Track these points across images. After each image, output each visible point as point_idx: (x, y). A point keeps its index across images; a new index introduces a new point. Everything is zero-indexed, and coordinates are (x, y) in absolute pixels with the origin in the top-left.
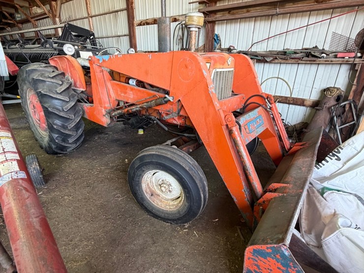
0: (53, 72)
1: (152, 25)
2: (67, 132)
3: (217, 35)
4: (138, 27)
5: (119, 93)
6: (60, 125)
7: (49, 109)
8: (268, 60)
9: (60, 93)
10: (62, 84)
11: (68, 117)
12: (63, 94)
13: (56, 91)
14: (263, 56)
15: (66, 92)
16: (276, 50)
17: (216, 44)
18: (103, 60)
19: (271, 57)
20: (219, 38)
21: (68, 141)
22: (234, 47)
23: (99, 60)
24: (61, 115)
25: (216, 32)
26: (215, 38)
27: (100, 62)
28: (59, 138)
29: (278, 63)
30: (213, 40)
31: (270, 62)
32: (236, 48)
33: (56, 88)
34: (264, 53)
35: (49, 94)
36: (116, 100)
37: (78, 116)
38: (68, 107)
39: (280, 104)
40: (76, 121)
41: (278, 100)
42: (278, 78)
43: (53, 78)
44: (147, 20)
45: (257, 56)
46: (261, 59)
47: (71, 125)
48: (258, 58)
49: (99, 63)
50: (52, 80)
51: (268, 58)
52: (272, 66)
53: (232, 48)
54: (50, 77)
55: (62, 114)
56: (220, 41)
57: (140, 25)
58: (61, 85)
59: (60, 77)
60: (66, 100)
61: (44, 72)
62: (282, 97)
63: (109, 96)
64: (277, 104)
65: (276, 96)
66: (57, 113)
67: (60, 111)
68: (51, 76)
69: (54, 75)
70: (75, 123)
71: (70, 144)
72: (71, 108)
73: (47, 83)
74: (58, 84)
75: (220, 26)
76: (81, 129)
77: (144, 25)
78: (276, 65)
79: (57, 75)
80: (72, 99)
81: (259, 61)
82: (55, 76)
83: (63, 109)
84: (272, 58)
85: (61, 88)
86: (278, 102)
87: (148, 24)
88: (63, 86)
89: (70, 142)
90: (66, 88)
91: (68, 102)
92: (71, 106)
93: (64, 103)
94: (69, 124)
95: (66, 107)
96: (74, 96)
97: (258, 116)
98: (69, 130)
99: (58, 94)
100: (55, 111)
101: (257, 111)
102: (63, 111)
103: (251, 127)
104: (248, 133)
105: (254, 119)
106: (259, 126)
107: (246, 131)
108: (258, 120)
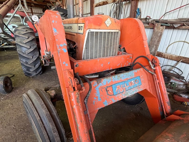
1: (102, 6)
2: (28, 66)
3: (139, 9)
4: (96, 8)
6: (24, 61)
7: (18, 52)
8: (175, 27)
9: (25, 43)
11: (28, 57)
12: (27, 44)
13: (23, 42)
14: (172, 23)
15: (29, 43)
16: (186, 17)
17: (137, 15)
19: (179, 23)
20: (140, 11)
22: (150, 17)
24: (24, 56)
25: (139, 7)
26: (137, 11)
28: (25, 69)
29: (186, 29)
30: (136, 12)
31: (178, 28)
32: (151, 18)
34: (174, 21)
35: (19, 44)
37: (35, 57)
38: (28, 52)
39: (183, 64)
41: (181, 60)
42: (184, 42)
44: (100, 3)
45: (167, 23)
46: (170, 25)
47: (30, 62)
48: (167, 25)
50: (23, 36)
51: (176, 25)
52: (180, 32)
53: (148, 18)
54: (22, 34)
55: (24, 55)
56: (141, 13)
57: (96, 6)
58: (27, 39)
59: (29, 34)
61: (21, 31)
62: (186, 58)
64: (181, 63)
65: (180, 57)
66: (22, 55)
67: (24, 53)
70: (32, 61)
71: (31, 72)
73: (20, 37)
74: (25, 38)
75: (142, 2)
76: (37, 65)
77: (98, 6)
78: (184, 31)
79: (27, 33)
80: (32, 47)
81: (168, 27)
82: (25, 34)
83: (25, 52)
84: (179, 25)
85: (26, 41)
86: (182, 62)
87: (100, 5)
89: (31, 71)
91: (29, 48)
92: (31, 51)
93: (27, 49)
94: (29, 61)
95: (27, 51)
96: (34, 46)
97: (134, 77)
98: (29, 64)
99: (24, 43)
100: (21, 53)
101: (135, 72)
102: (25, 53)
103: (117, 89)
104: (111, 95)
105: (126, 81)
106: (133, 87)
107: (107, 93)
108: (132, 81)
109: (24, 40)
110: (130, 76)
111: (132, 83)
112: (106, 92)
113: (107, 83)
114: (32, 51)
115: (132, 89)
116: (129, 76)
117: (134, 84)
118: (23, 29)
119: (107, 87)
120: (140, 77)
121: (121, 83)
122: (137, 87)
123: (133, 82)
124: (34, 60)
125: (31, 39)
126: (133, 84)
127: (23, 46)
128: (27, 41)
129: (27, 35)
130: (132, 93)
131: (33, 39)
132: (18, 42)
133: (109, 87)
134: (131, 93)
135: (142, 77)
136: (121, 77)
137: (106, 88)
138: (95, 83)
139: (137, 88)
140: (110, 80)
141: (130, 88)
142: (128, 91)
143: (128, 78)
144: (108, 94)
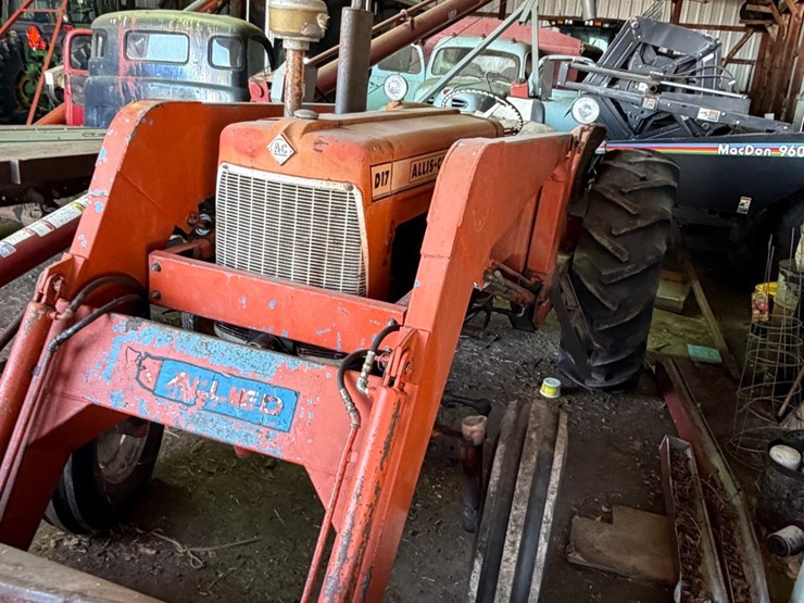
97: (266, 380)
101: (283, 365)
103: (174, 381)
104: (146, 388)
105: (226, 375)
106: (238, 415)
107: (138, 373)
108: (251, 393)
110: (253, 370)
111: (245, 397)
112: (136, 370)
113: (153, 343)
115: (231, 420)
116: (248, 367)
117: (252, 407)
119: (147, 355)
120: (301, 397)
121: (200, 372)
122: (257, 427)
123: (250, 396)
126: (248, 402)
130: (226, 434)
133: (152, 357)
134: (219, 431)
135: (310, 401)
136: (212, 351)
137: (143, 355)
138: (121, 323)
139: (258, 431)
140: (169, 339)
141: (223, 409)
142: (210, 416)
143: (238, 367)
144: (137, 378)
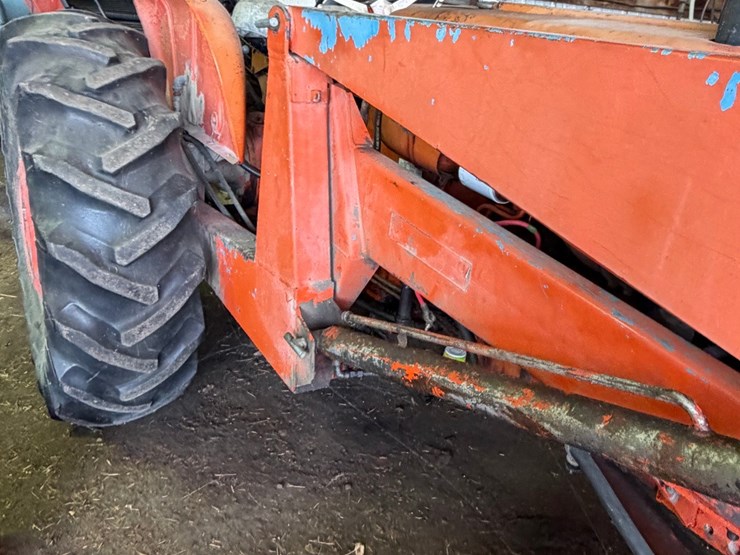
0: (114, 61)
2: (114, 360)
5: (392, 232)
7: (52, 246)
9: (116, 174)
10: (136, 128)
11: (130, 295)
12: (126, 180)
13: (99, 162)
15: (146, 168)
18: (340, 40)
21: (118, 393)
23: (317, 35)
24: (99, 282)
27: (323, 48)
28: (76, 379)
33: (103, 148)
35: (62, 176)
36: (369, 260)
37: (177, 292)
38: (135, 246)
40: (164, 315)
43: (100, 93)
47: (135, 331)
49: (315, 53)
50: (96, 107)
54: (87, 91)
55: (102, 278)
58: (128, 133)
59: (138, 88)
60: (136, 212)
61: (69, 62)
63: (336, 231)
66: (83, 272)
67: (96, 261)
68: (96, 86)
69: (112, 79)
70: (155, 321)
72: (148, 253)
73: (72, 116)
74: (117, 126)
76: (182, 348)
79: (121, 82)
80: (163, 205)
82: (111, 86)
83: (111, 252)
85: (125, 150)
88: (138, 137)
89: (123, 398)
90: (148, 147)
91: (141, 219)
92: (153, 243)
93: (124, 226)
94: (126, 328)
95: (125, 245)
96: (180, 193)
98: (124, 352)
99: (102, 175)
100: (75, 259)
102: (106, 262)
109: (106, 143)
114: (161, 237)
118: (85, 47)
124: (171, 314)
125: (158, 140)
127: (98, 194)
128: (130, 158)
129: (124, 95)
131: (168, 131)
132: (53, 164)
